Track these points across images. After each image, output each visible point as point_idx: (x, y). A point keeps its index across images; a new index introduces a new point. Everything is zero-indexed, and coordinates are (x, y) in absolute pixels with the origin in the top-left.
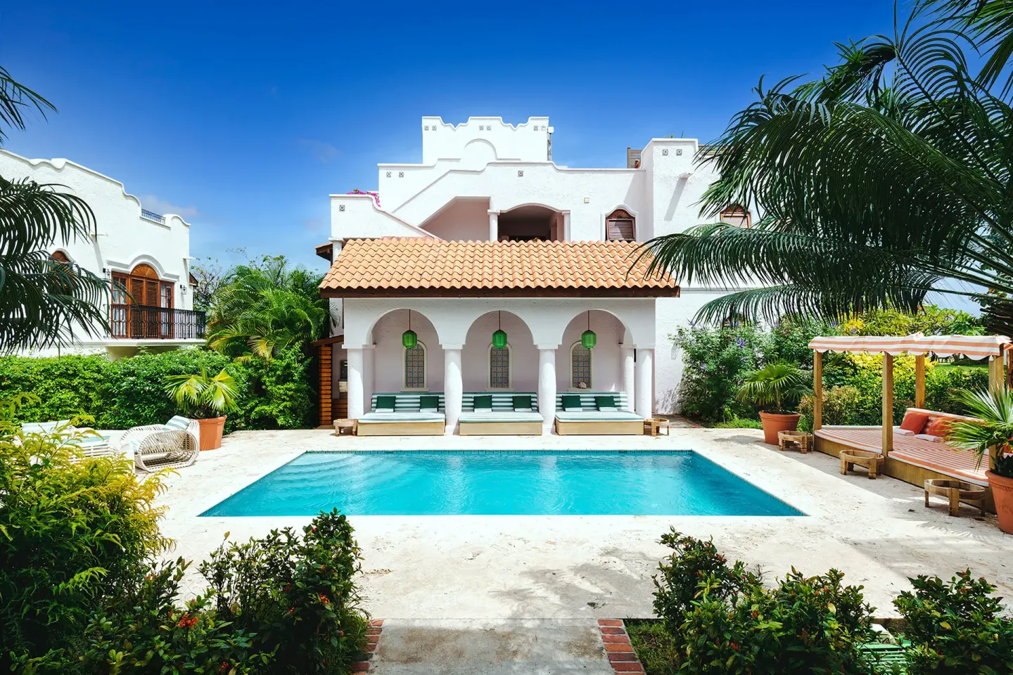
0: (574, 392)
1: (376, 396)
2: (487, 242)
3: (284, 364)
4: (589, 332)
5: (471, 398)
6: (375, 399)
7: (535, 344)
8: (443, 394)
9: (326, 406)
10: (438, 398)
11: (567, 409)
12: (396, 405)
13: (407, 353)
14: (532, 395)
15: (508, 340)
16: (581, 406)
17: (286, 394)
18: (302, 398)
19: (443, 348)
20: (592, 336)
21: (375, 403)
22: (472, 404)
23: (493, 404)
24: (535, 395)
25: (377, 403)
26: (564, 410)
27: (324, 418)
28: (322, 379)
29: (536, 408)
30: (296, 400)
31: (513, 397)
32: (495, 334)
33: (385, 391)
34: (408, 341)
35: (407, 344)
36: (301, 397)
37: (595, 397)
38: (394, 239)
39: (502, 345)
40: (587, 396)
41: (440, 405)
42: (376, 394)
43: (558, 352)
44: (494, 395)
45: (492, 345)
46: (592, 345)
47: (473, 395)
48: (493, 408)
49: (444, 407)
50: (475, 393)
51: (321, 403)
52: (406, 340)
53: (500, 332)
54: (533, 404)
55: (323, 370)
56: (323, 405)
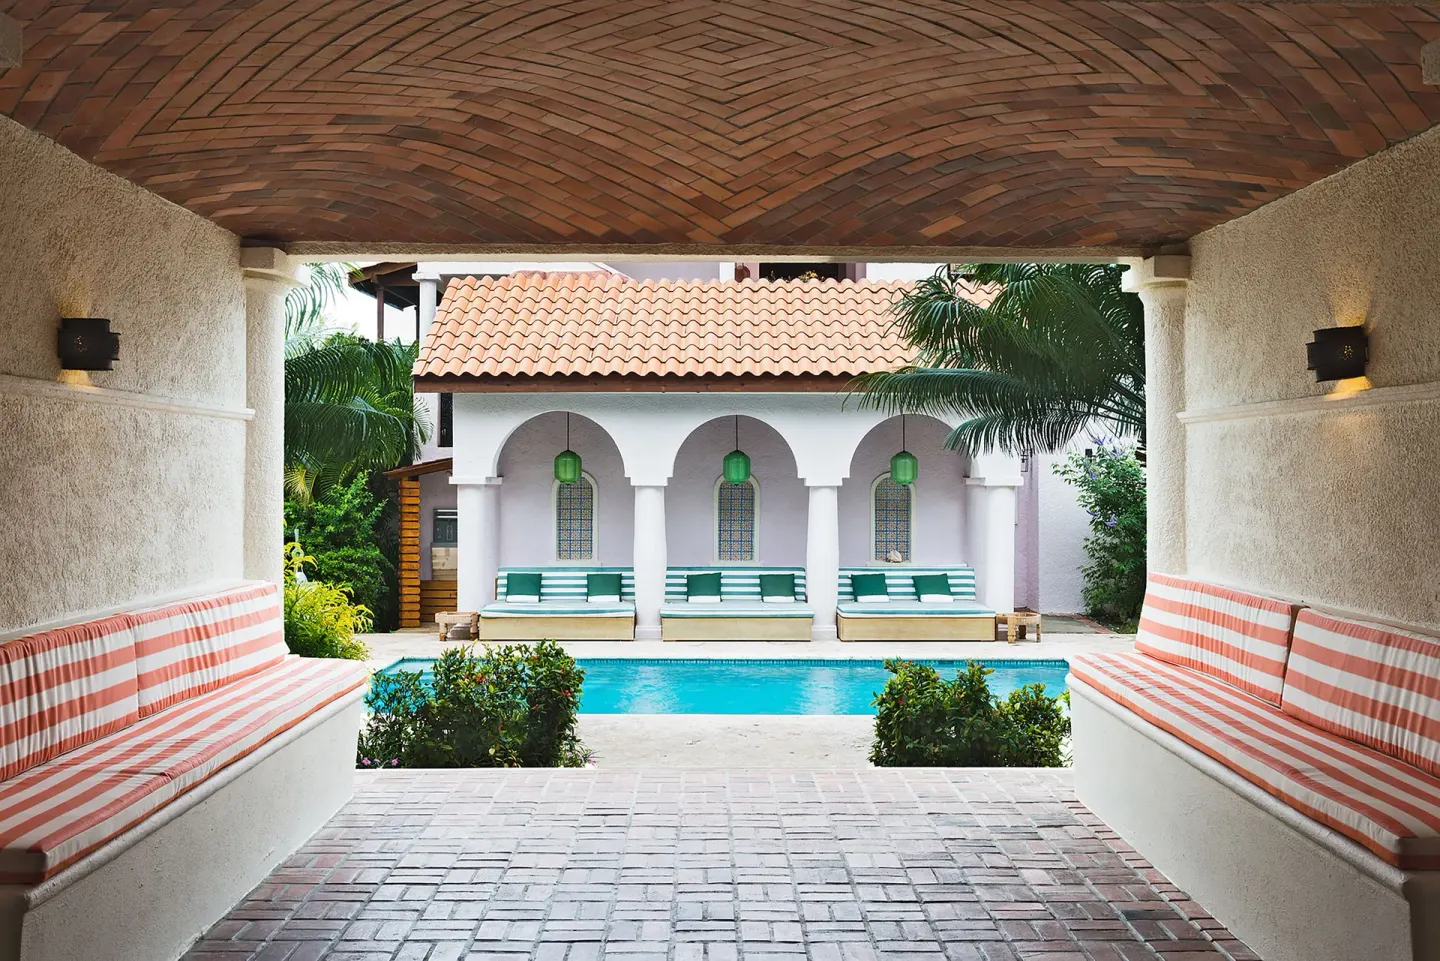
0: (875, 566)
1: (505, 574)
2: (713, 283)
3: (341, 513)
4: (904, 454)
5: (682, 577)
6: (502, 578)
7: (800, 476)
8: (632, 569)
9: (410, 594)
10: (620, 577)
11: (860, 598)
12: (543, 590)
13: (560, 492)
14: (797, 573)
15: (752, 470)
16: (888, 594)
17: (341, 568)
18: (372, 576)
19: (632, 484)
20: (908, 461)
21: (502, 586)
22: (685, 589)
23: (723, 589)
24: (801, 573)
25: (508, 586)
26: (856, 601)
27: (406, 615)
28: (404, 541)
29: (803, 598)
30: (360, 579)
31: (760, 577)
32: (727, 458)
33: (523, 564)
34: (565, 471)
35: (563, 476)
36: (367, 573)
37: (913, 578)
38: (536, 276)
39: (741, 477)
40: (899, 575)
41: (625, 590)
42: (504, 570)
43: (844, 492)
44: (724, 573)
45: (722, 479)
46: (908, 478)
47: (686, 573)
48: (723, 597)
49: (633, 594)
50: (689, 569)
51: (402, 586)
52: (561, 469)
53: (738, 453)
54: (797, 589)
55: (406, 525)
56: (405, 591)
